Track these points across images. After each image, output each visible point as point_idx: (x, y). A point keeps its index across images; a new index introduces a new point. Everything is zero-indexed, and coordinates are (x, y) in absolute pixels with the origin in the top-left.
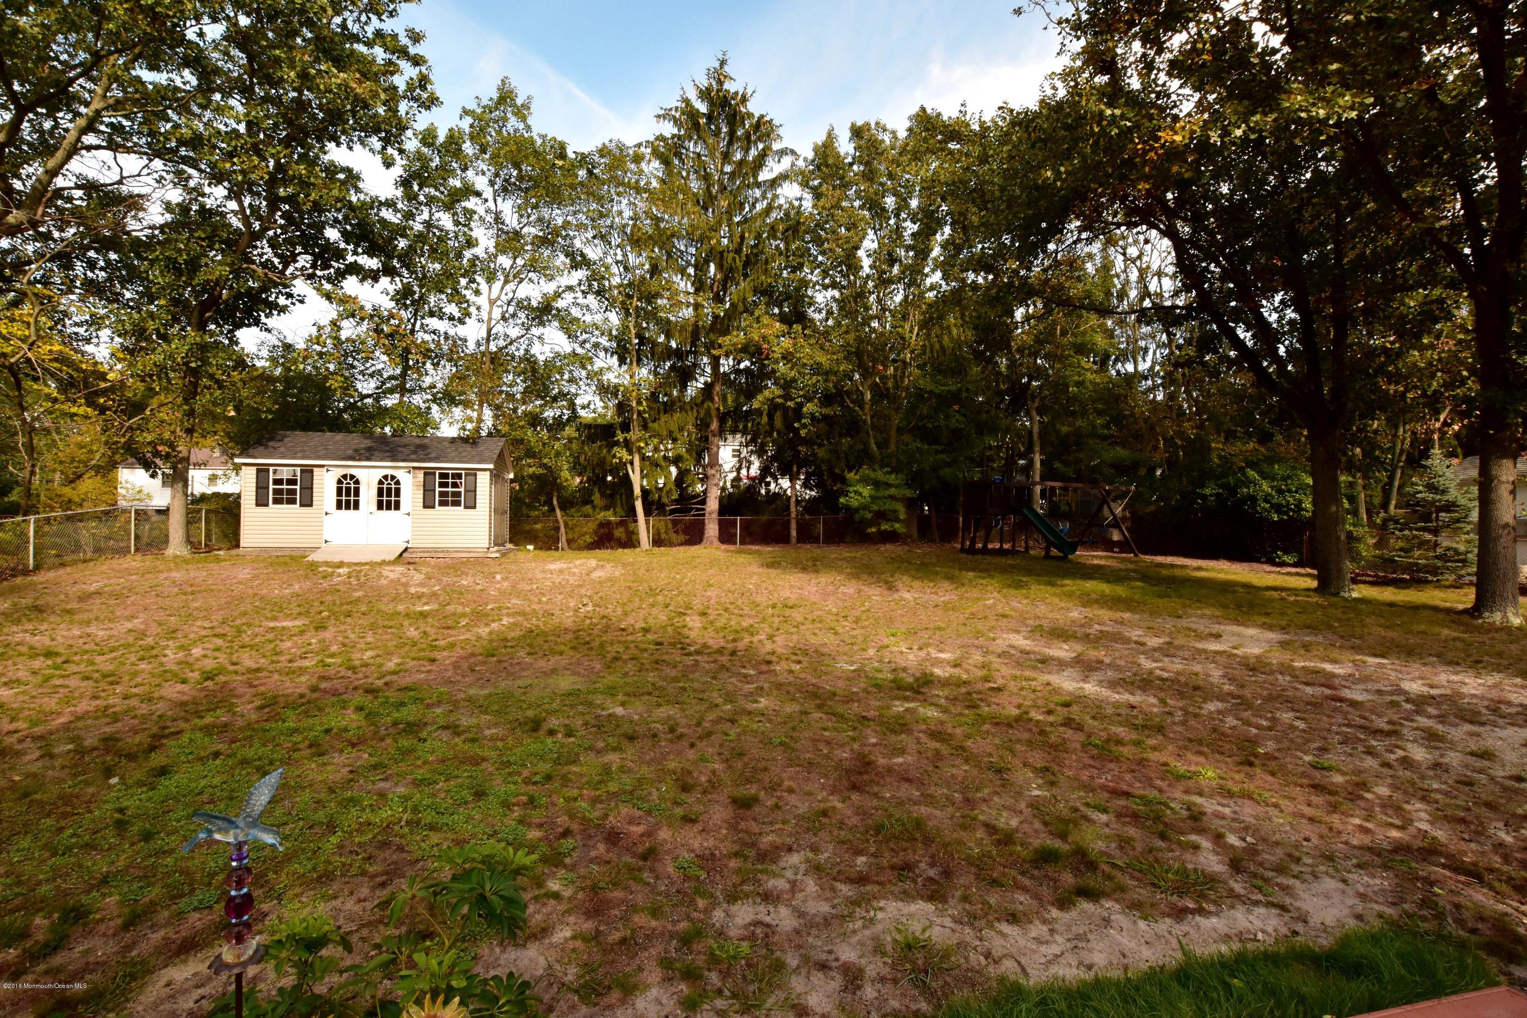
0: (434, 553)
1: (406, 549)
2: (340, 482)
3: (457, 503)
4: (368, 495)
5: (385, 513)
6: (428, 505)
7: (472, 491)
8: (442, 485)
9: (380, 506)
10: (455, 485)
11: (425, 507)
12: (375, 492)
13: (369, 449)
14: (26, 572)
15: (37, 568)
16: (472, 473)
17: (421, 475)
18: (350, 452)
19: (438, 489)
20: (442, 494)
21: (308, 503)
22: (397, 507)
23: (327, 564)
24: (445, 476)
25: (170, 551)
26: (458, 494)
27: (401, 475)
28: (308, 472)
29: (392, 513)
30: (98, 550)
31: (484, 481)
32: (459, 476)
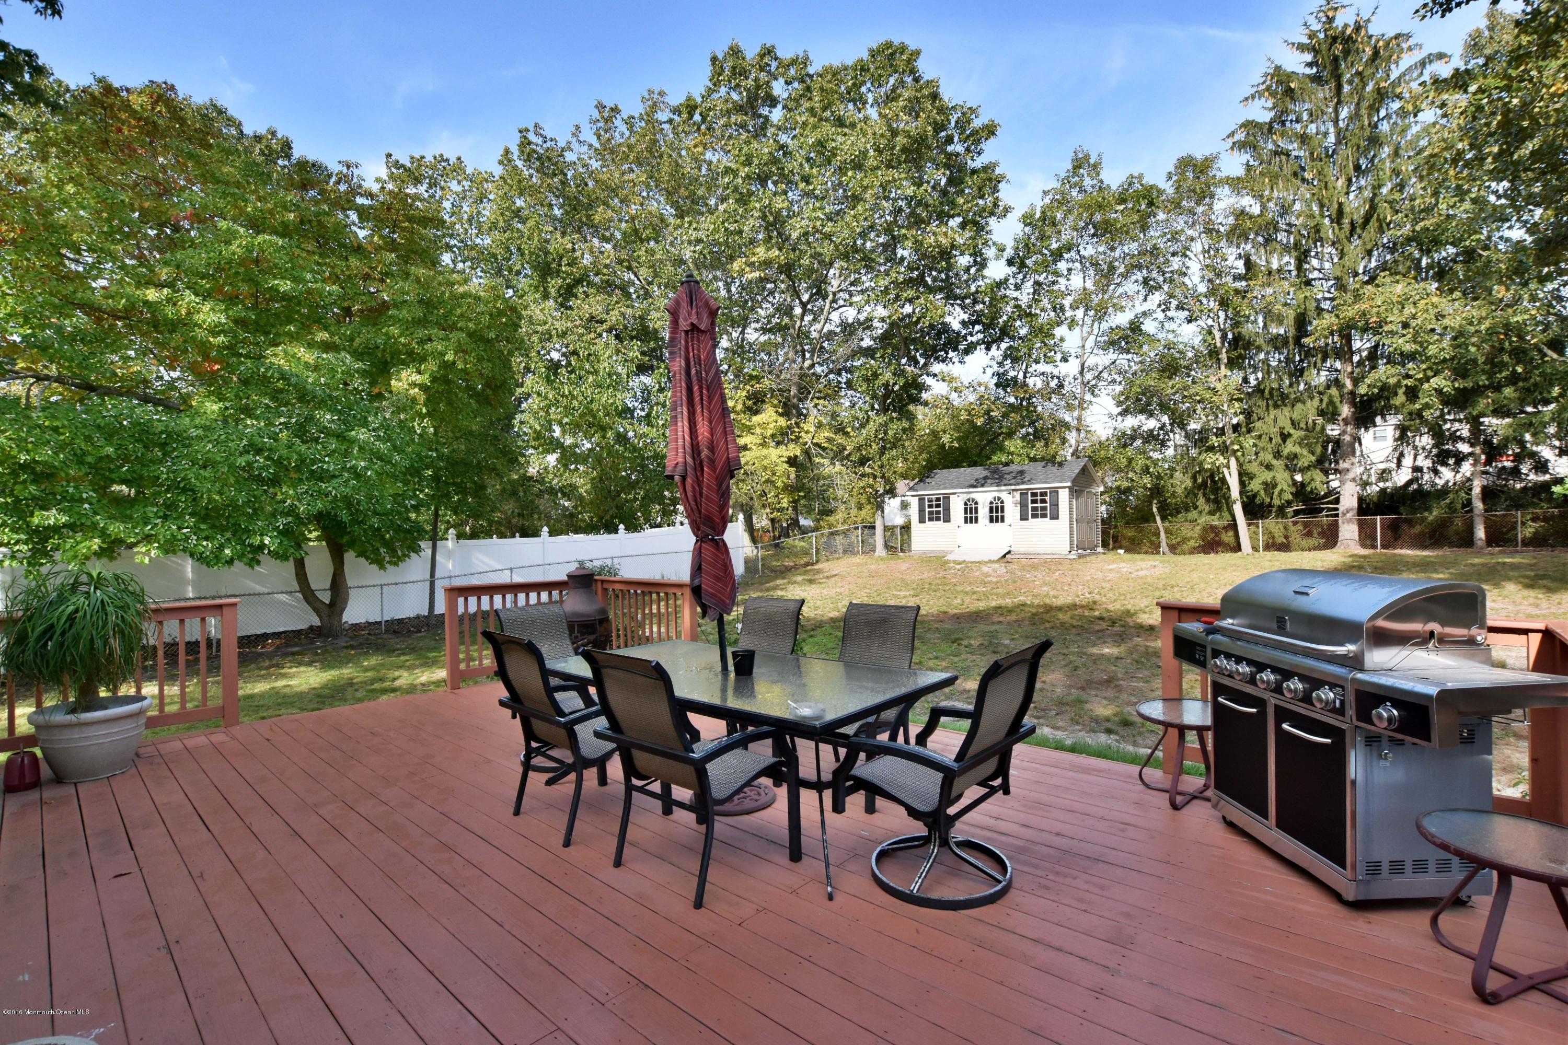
0: (1029, 555)
1: (1009, 552)
2: (966, 504)
3: (1044, 516)
4: (983, 512)
5: (994, 525)
6: (1024, 517)
7: (1055, 506)
8: (1034, 502)
9: (991, 521)
10: (1043, 501)
11: (1022, 519)
12: (987, 509)
13: (985, 478)
14: (813, 564)
15: (817, 562)
16: (1055, 492)
17: (1018, 495)
18: (973, 482)
19: (1030, 505)
20: (1034, 509)
21: (947, 520)
22: (1003, 521)
23: (954, 562)
24: (1034, 495)
25: (877, 554)
26: (1044, 509)
27: (1005, 496)
28: (947, 498)
29: (1000, 524)
30: (845, 552)
31: (1064, 495)
32: (1046, 494)
